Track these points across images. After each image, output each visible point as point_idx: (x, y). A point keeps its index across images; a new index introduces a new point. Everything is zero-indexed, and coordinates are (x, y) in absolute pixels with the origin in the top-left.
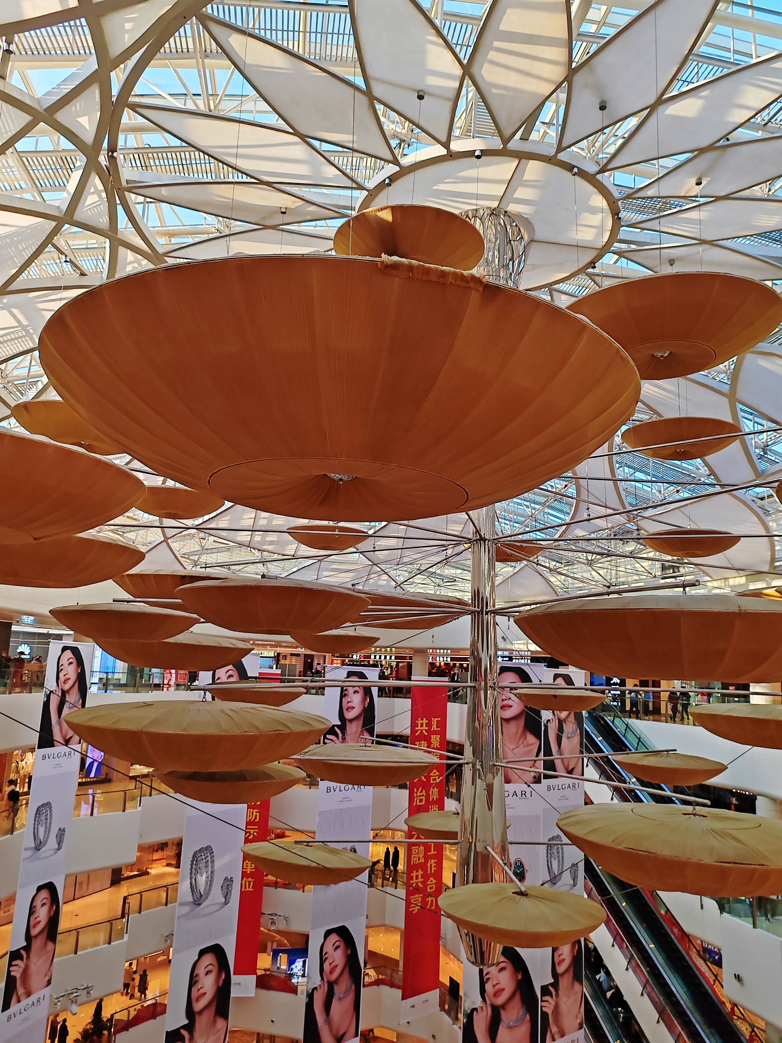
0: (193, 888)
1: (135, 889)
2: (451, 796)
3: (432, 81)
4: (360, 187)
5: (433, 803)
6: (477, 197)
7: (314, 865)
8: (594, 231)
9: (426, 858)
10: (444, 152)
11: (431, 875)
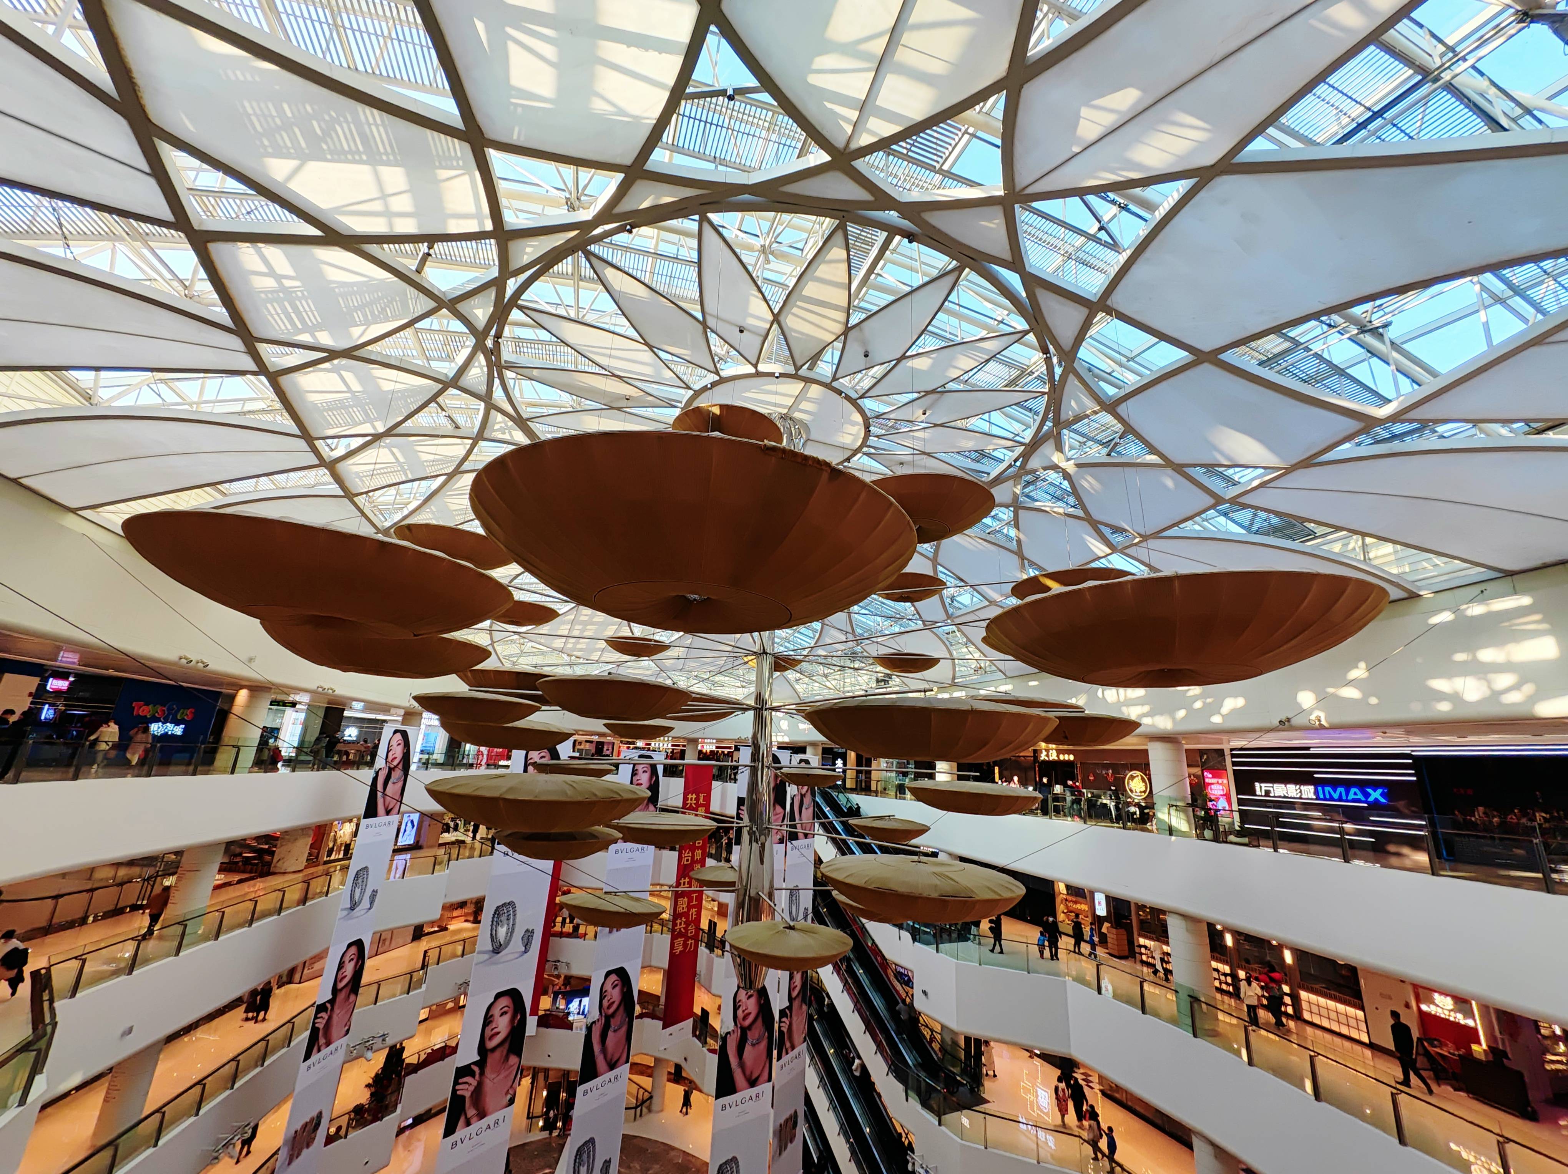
0: (493, 938)
1: (433, 944)
2: (711, 856)
3: (751, 322)
4: (689, 388)
5: (697, 862)
6: (775, 405)
7: (622, 910)
8: (851, 437)
9: (689, 907)
10: (753, 370)
11: (692, 921)
